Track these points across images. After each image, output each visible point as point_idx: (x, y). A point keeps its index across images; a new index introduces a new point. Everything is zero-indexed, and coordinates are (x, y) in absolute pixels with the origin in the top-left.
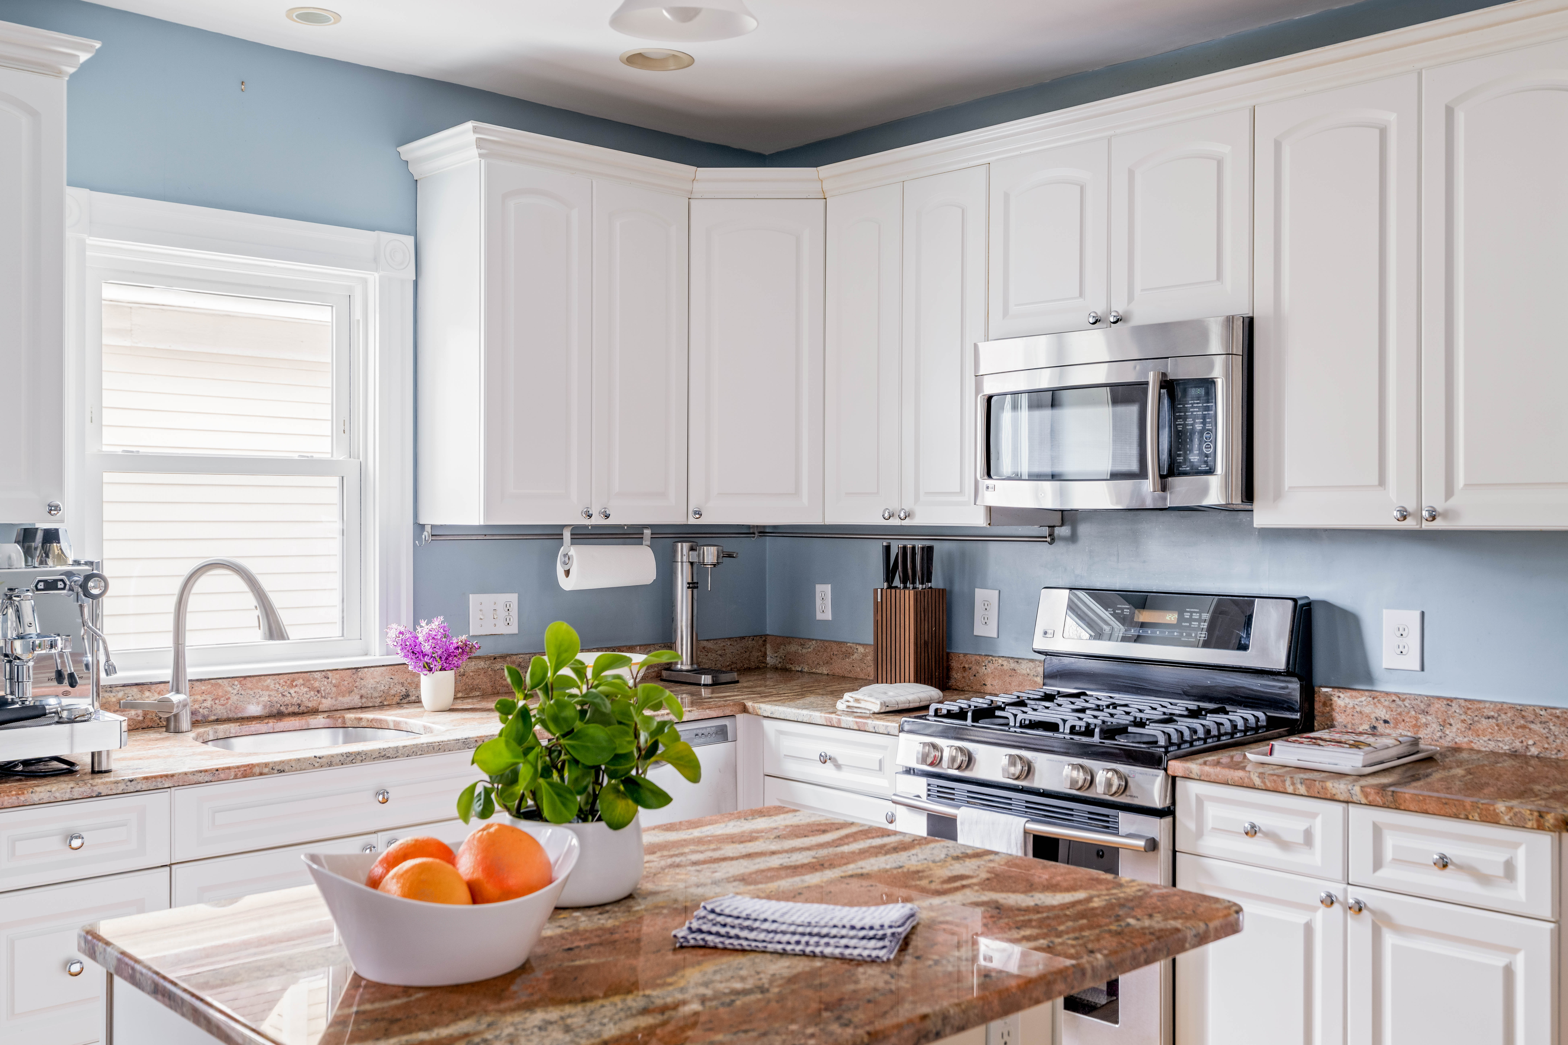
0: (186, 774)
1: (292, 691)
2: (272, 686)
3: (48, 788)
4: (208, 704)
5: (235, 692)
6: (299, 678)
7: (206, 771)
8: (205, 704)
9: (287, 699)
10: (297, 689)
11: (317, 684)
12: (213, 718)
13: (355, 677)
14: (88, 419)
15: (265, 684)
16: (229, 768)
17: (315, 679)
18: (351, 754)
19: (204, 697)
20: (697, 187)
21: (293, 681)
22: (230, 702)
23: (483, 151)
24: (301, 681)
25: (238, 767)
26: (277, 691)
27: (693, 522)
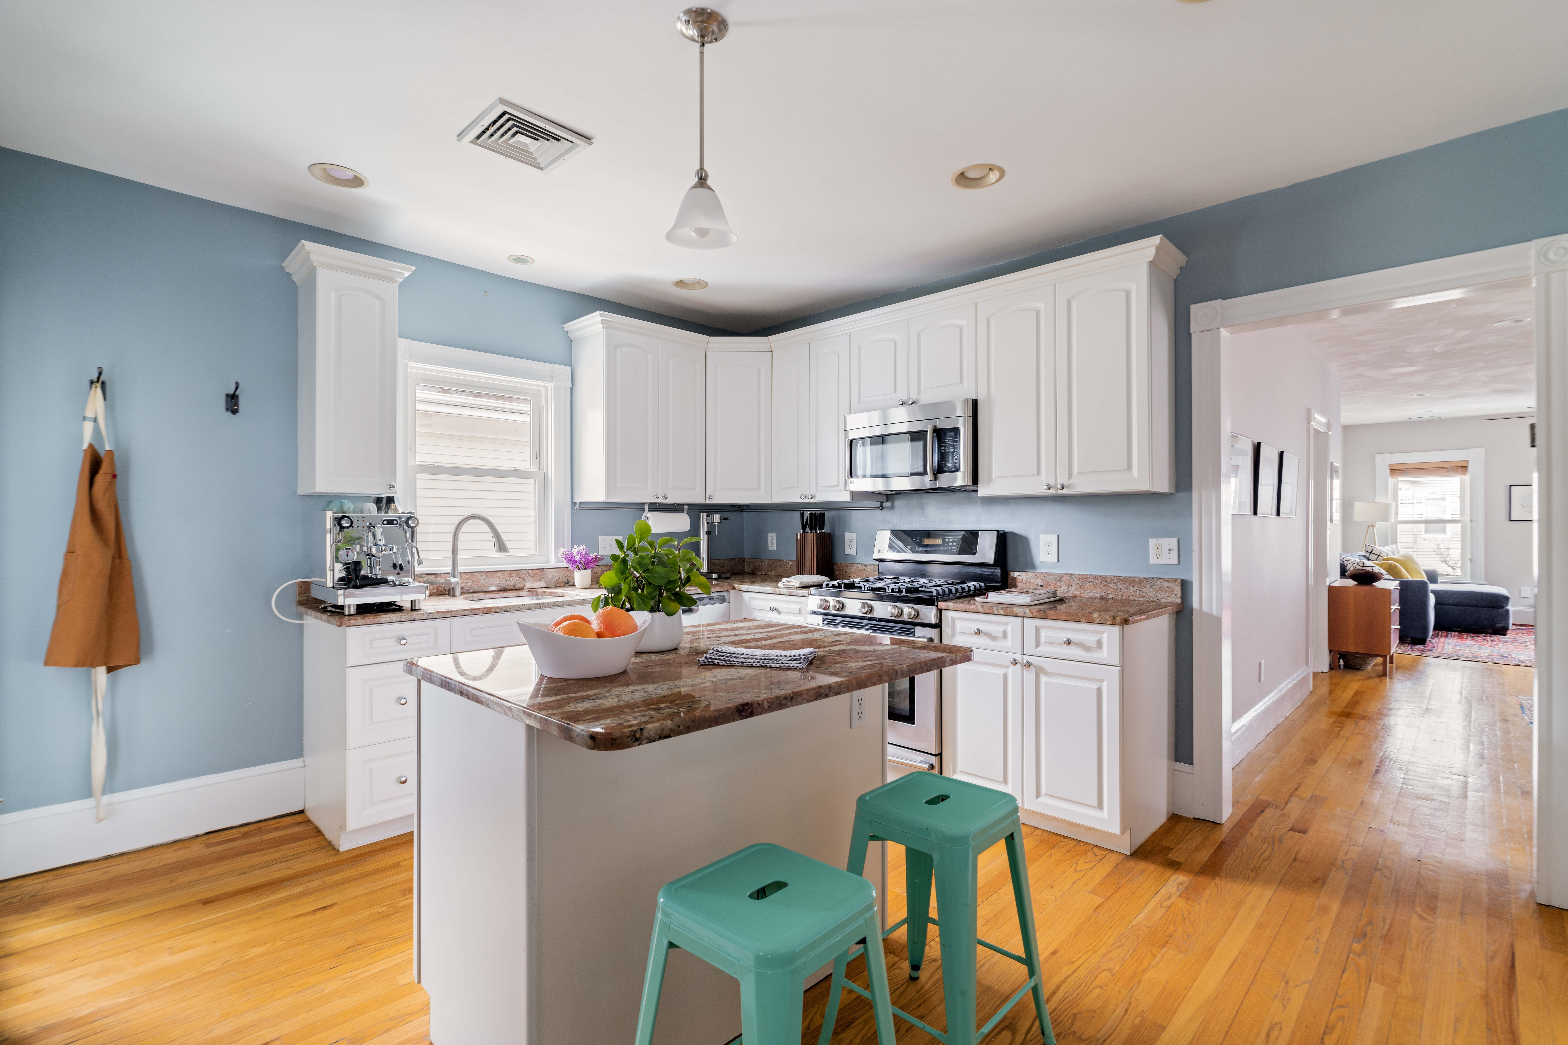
0: (458, 611)
1: (511, 579)
2: (501, 576)
3: (389, 615)
4: (469, 584)
7: (468, 610)
8: (468, 584)
9: (509, 583)
10: (513, 578)
11: (523, 576)
12: (472, 591)
14: (409, 449)
15: (497, 575)
16: (479, 609)
17: (522, 573)
18: (540, 603)
19: (467, 581)
20: (710, 346)
21: (511, 574)
22: (480, 583)
23: (605, 325)
24: (515, 574)
25: (484, 608)
26: (503, 578)
27: (709, 502)
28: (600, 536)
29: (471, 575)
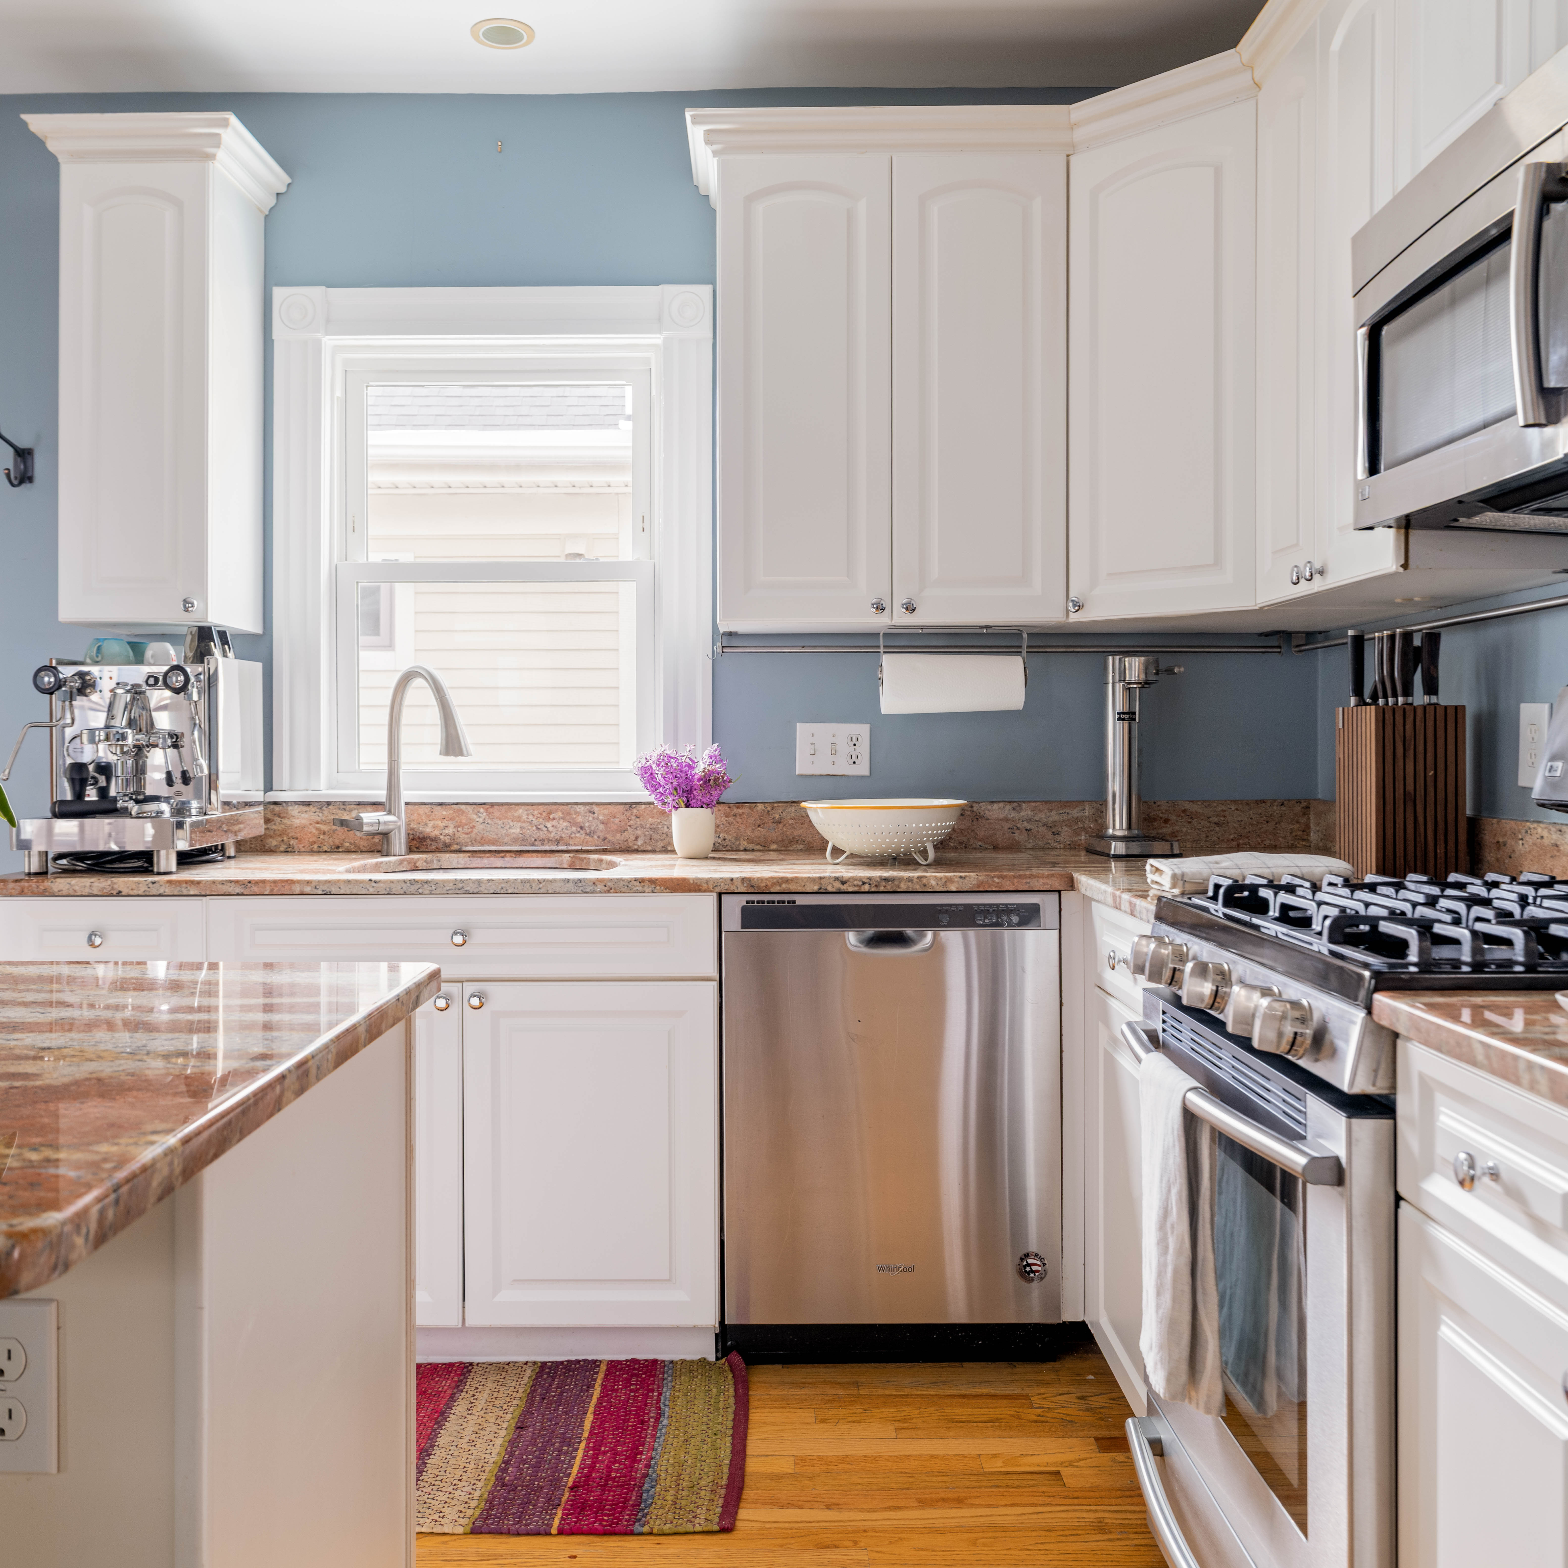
1: (549, 825)
2: (524, 817)
4: (450, 831)
5: (481, 820)
6: (557, 811)
7: (237, 882)
8: (447, 831)
9: (542, 834)
10: (554, 823)
11: (579, 819)
12: (456, 847)
13: (628, 814)
15: (516, 814)
17: (577, 813)
18: (416, 881)
19: (445, 823)
21: (550, 813)
22: (475, 831)
24: (560, 814)
25: (275, 882)
26: (531, 822)
27: (1074, 618)
28: (799, 725)
29: (454, 811)
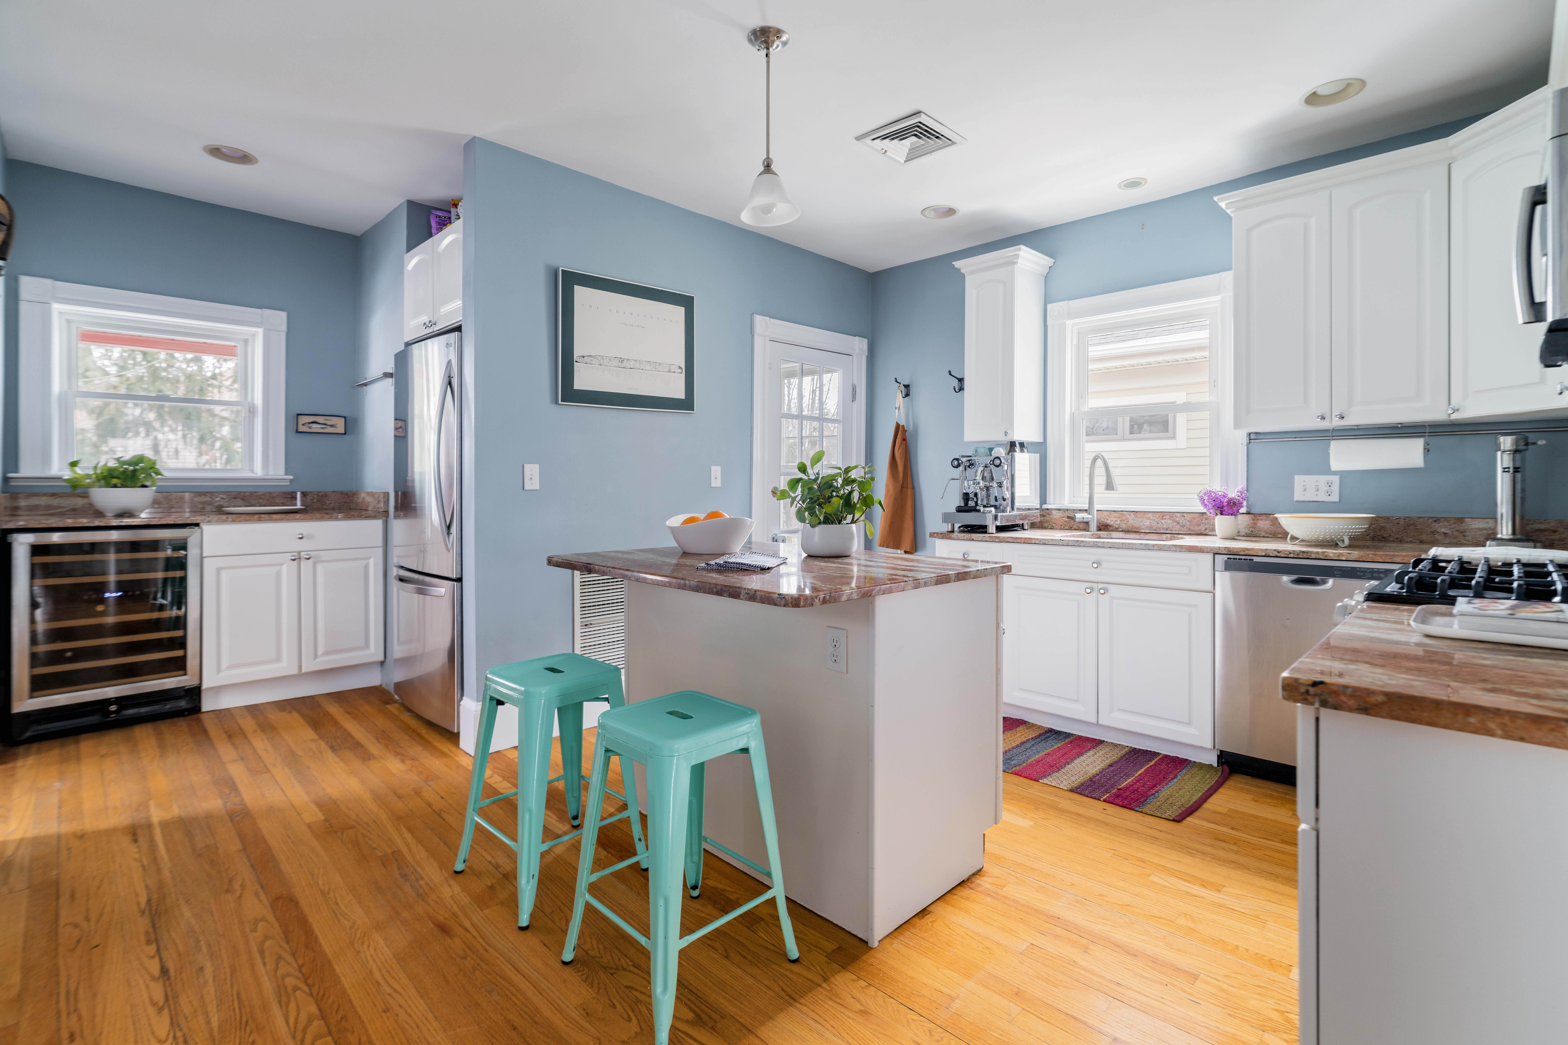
1: (1163, 521)
2: (1151, 518)
4: (1118, 522)
5: (1132, 518)
6: (1166, 515)
8: (1116, 523)
9: (1160, 526)
10: (1165, 520)
11: (1177, 519)
12: (1120, 529)
13: (1202, 517)
15: (1148, 516)
16: (1021, 538)
17: (1177, 517)
18: (1078, 541)
21: (1163, 516)
22: (1129, 523)
24: (1168, 517)
25: (1025, 538)
26: (1154, 520)
27: (1454, 417)
28: (1296, 476)
29: (1120, 514)
